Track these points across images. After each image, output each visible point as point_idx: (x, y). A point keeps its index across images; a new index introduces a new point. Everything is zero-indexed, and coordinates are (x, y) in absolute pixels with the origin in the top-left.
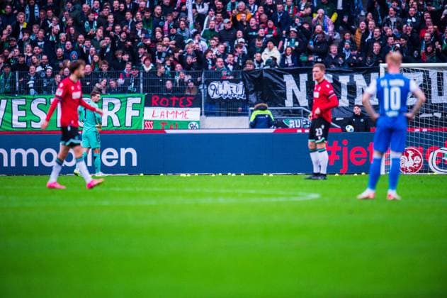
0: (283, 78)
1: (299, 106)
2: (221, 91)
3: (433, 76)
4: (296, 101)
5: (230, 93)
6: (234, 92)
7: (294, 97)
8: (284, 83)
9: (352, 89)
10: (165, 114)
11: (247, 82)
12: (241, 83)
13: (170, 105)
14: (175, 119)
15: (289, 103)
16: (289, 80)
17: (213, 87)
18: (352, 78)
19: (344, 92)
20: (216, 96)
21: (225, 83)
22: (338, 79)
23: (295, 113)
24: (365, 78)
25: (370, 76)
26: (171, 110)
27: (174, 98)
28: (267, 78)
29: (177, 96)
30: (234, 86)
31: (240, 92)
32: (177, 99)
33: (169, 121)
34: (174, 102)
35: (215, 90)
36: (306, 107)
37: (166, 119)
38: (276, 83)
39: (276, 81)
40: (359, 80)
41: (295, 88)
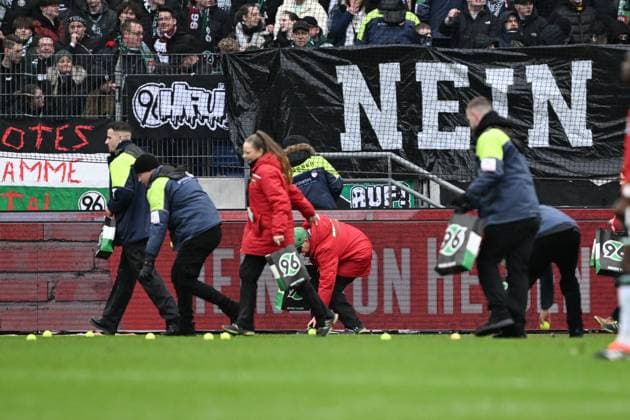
0: (334, 73)
1: (380, 148)
2: (165, 108)
4: (368, 135)
5: (190, 113)
6: (203, 111)
7: (365, 124)
8: (338, 88)
9: (521, 100)
10: (17, 171)
11: (237, 83)
12: (221, 87)
13: (30, 148)
14: (43, 184)
15: (351, 141)
16: (350, 78)
17: (145, 98)
18: (520, 74)
20: (152, 122)
21: (179, 88)
22: (484, 76)
23: (367, 168)
24: (556, 75)
25: (569, 68)
26: (31, 159)
27: (40, 128)
28: (290, 73)
29: (46, 122)
30: (202, 95)
32: (48, 129)
33: (25, 188)
34: (39, 140)
35: (152, 105)
36: (396, 152)
37: (18, 182)
38: (315, 88)
39: (314, 81)
40: (540, 78)
41: (368, 100)
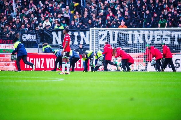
0: (52, 33)
1: (58, 44)
2: (27, 38)
3: (111, 33)
4: (57, 42)
5: (31, 39)
6: (32, 38)
7: (56, 41)
8: (52, 35)
9: (79, 38)
10: (5, 47)
11: (38, 34)
12: (35, 35)
13: (7, 44)
14: (9, 49)
15: (54, 43)
16: (54, 34)
17: (24, 36)
18: (79, 33)
19: (76, 39)
20: (25, 40)
21: (29, 35)
22: (73, 33)
23: (56, 47)
24: (84, 33)
25: (86, 33)
26: (7, 45)
27: (8, 41)
28: (45, 33)
29: (9, 40)
30: (32, 36)
31: (35, 38)
32: (10, 41)
33: (6, 50)
34: (8, 42)
35: (25, 37)
36: (61, 45)
37: (5, 49)
38: (49, 35)
39: (49, 34)
40: (82, 34)
41: (57, 37)
